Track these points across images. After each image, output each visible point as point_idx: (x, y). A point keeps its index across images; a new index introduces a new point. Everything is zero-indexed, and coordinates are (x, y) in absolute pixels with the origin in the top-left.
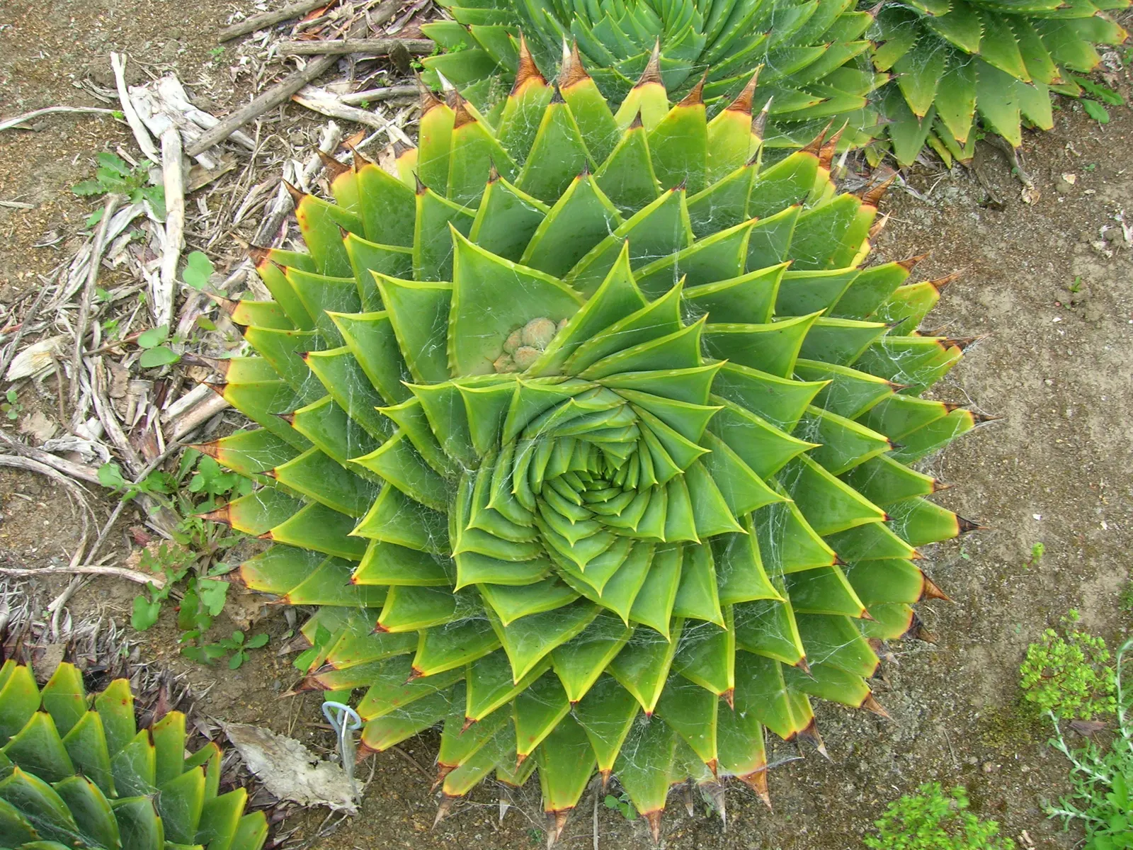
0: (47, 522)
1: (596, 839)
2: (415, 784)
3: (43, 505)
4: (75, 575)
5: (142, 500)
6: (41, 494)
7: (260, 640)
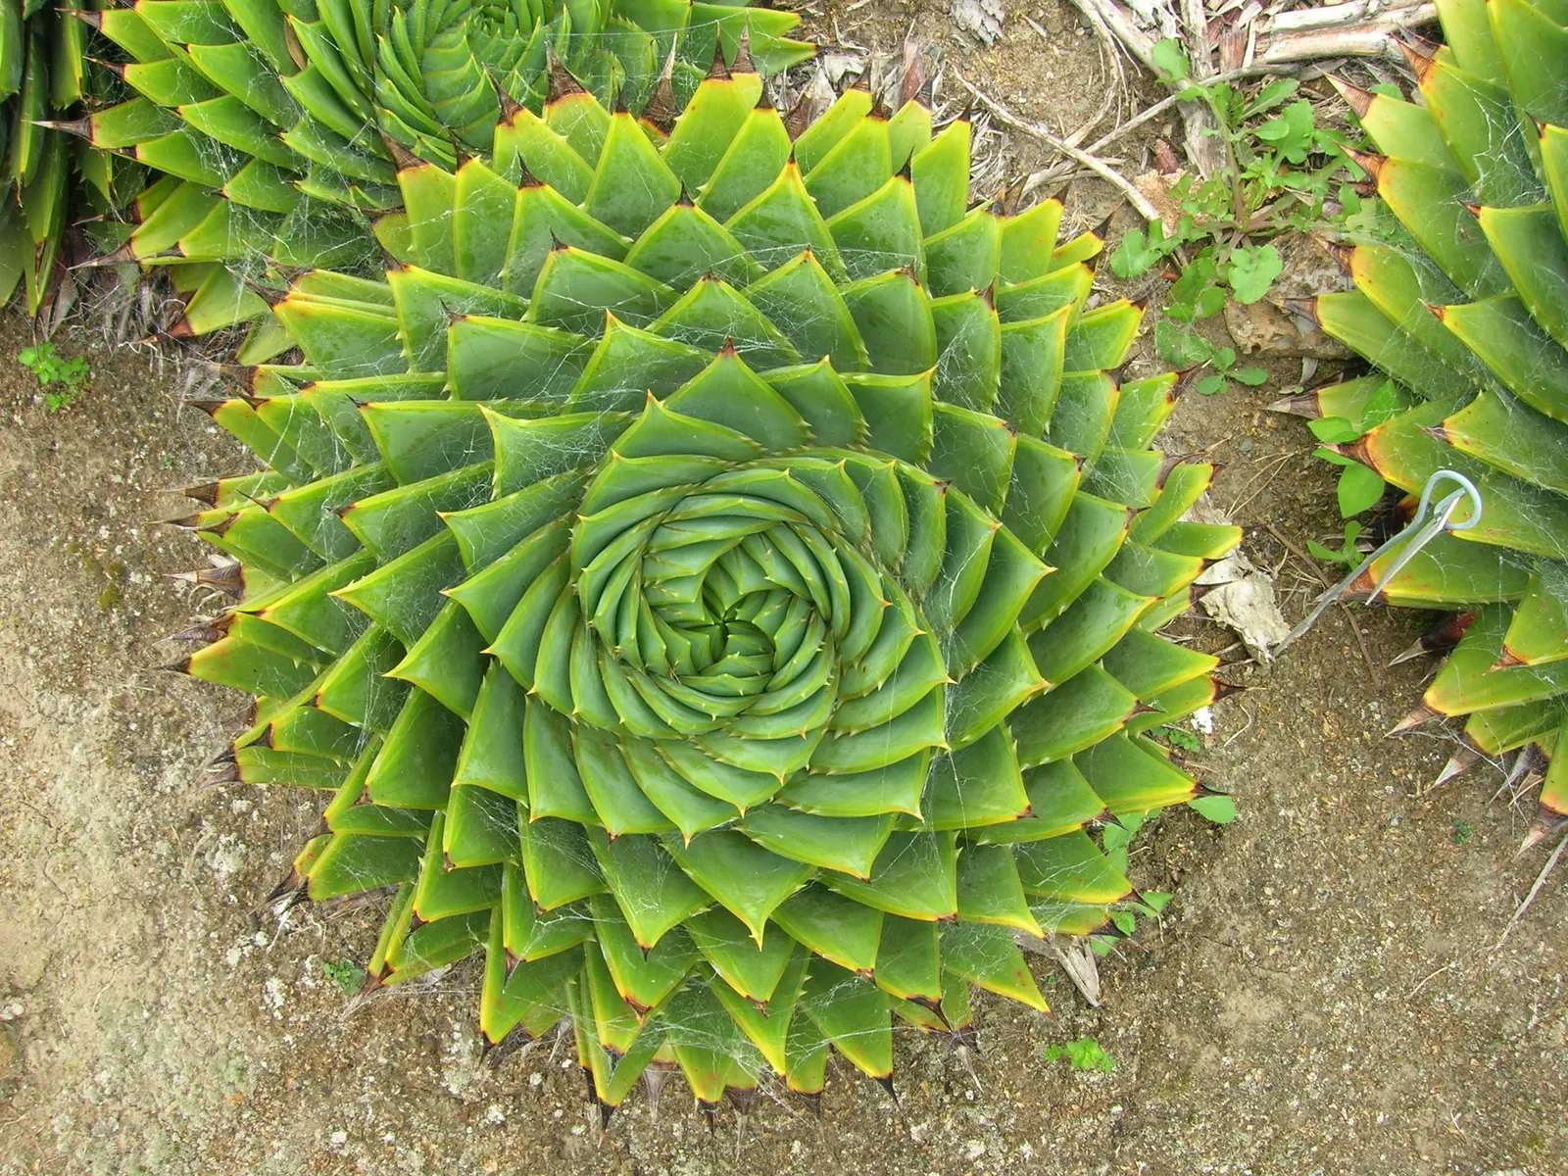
0: (1050, 75)
1: (1540, 882)
2: (1348, 675)
3: (1057, 51)
4: (1065, 158)
5: (1191, 113)
6: (1058, 35)
7: (1255, 376)
